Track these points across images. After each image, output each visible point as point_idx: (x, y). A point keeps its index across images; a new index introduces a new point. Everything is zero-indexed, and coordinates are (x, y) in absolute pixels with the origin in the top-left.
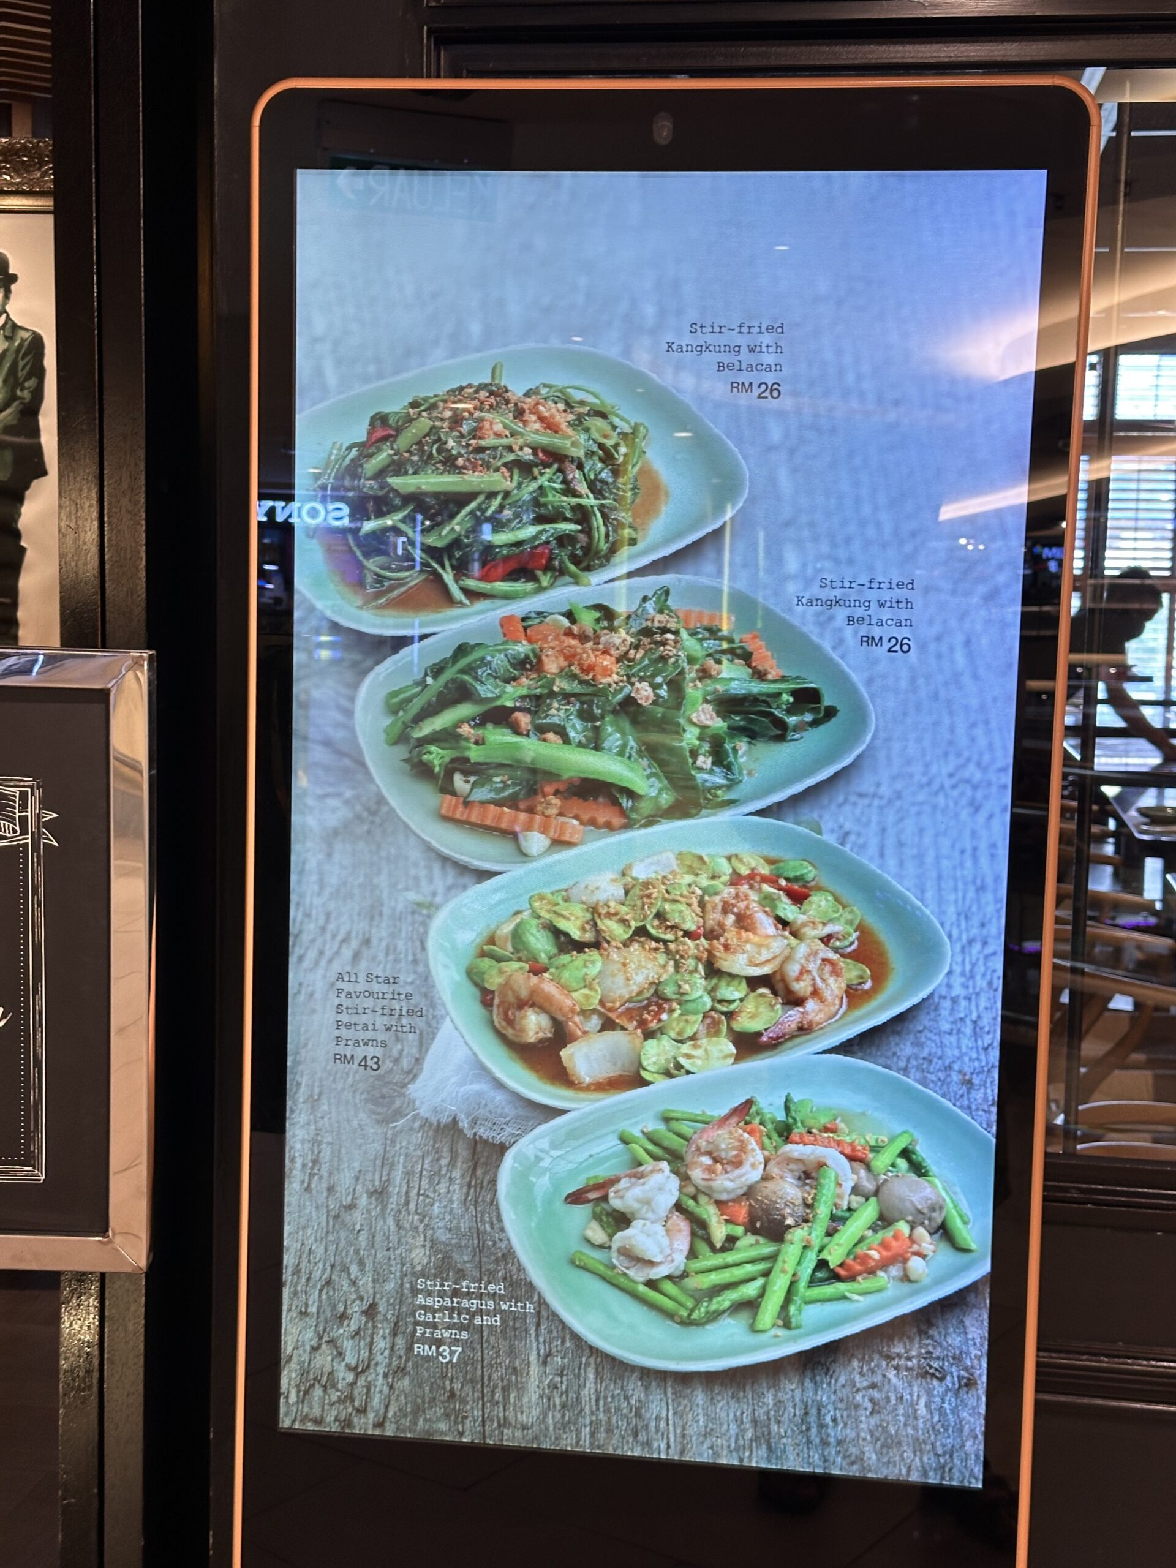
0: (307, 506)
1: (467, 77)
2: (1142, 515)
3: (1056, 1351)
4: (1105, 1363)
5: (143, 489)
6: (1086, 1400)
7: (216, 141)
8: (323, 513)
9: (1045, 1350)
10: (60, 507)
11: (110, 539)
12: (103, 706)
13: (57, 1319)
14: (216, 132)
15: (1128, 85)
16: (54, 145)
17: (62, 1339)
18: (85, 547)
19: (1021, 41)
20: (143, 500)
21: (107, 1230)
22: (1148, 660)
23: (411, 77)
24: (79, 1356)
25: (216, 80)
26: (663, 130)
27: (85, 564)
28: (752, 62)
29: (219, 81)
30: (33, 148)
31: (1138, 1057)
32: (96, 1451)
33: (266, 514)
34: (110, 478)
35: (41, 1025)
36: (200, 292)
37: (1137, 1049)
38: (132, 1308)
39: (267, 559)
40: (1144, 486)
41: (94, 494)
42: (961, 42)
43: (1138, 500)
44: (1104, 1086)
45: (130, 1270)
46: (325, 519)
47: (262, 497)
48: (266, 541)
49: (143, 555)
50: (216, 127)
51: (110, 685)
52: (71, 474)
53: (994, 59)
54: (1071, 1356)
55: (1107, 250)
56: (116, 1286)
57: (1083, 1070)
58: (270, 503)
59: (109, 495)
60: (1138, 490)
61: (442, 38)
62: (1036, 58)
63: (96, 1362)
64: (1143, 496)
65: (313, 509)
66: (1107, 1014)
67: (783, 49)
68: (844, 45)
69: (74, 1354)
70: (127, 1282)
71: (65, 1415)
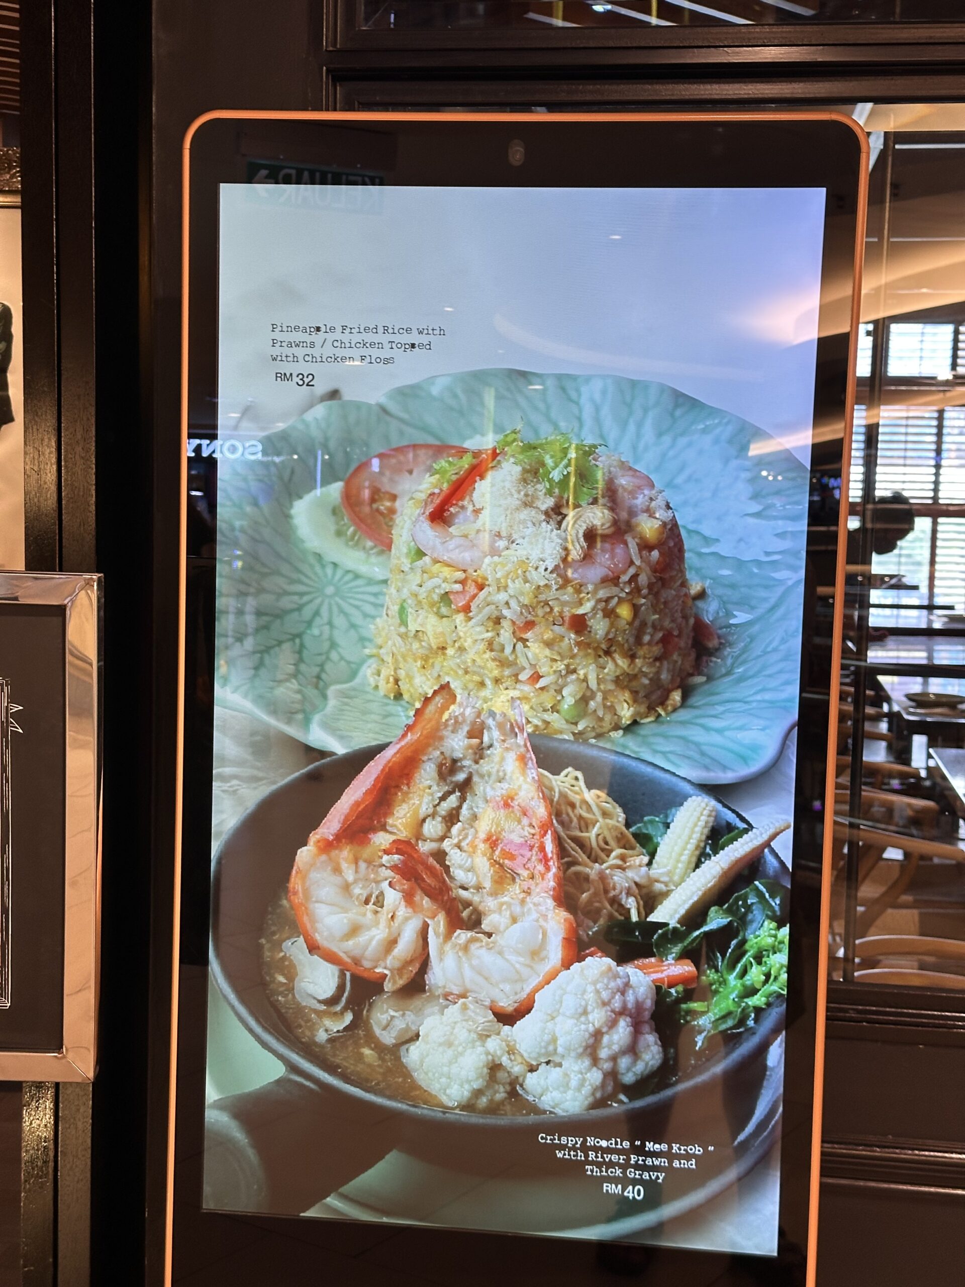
0: (227, 444)
1: (359, 110)
2: (909, 454)
3: (837, 1143)
4: (878, 1152)
5: (94, 439)
6: (862, 1183)
7: (154, 158)
8: (241, 449)
9: (828, 1142)
10: (26, 453)
11: (66, 480)
12: (61, 619)
13: (19, 1118)
14: (154, 150)
15: (892, 116)
16: (21, 154)
17: (23, 1135)
18: (46, 486)
19: (805, 81)
20: (93, 448)
21: (62, 1048)
22: (915, 572)
23: (313, 110)
24: (38, 1150)
25: (154, 108)
26: (517, 154)
27: (46, 500)
28: (589, 98)
29: (156, 109)
30: (3, 155)
31: (907, 898)
32: (51, 1226)
33: (194, 451)
34: (66, 430)
35: (8, 879)
36: (141, 278)
37: (905, 891)
38: (81, 1110)
39: (194, 486)
40: (911, 430)
41: (53, 444)
42: (757, 82)
43: (906, 442)
44: (879, 922)
45: (80, 1080)
46: (243, 454)
47: (191, 436)
48: (193, 472)
49: (94, 493)
50: (154, 146)
51: (66, 602)
52: (35, 427)
53: (784, 96)
54: (851, 1147)
55: (876, 240)
56: (69, 1092)
57: (860, 909)
58: (197, 441)
59: (66, 444)
60: (906, 434)
61: (337, 77)
62: (818, 95)
63: (51, 1154)
64: (910, 438)
65: (233, 446)
66: (882, 863)
67: (614, 87)
68: (662, 84)
69: (34, 1148)
70: (78, 1090)
71: (26, 1197)
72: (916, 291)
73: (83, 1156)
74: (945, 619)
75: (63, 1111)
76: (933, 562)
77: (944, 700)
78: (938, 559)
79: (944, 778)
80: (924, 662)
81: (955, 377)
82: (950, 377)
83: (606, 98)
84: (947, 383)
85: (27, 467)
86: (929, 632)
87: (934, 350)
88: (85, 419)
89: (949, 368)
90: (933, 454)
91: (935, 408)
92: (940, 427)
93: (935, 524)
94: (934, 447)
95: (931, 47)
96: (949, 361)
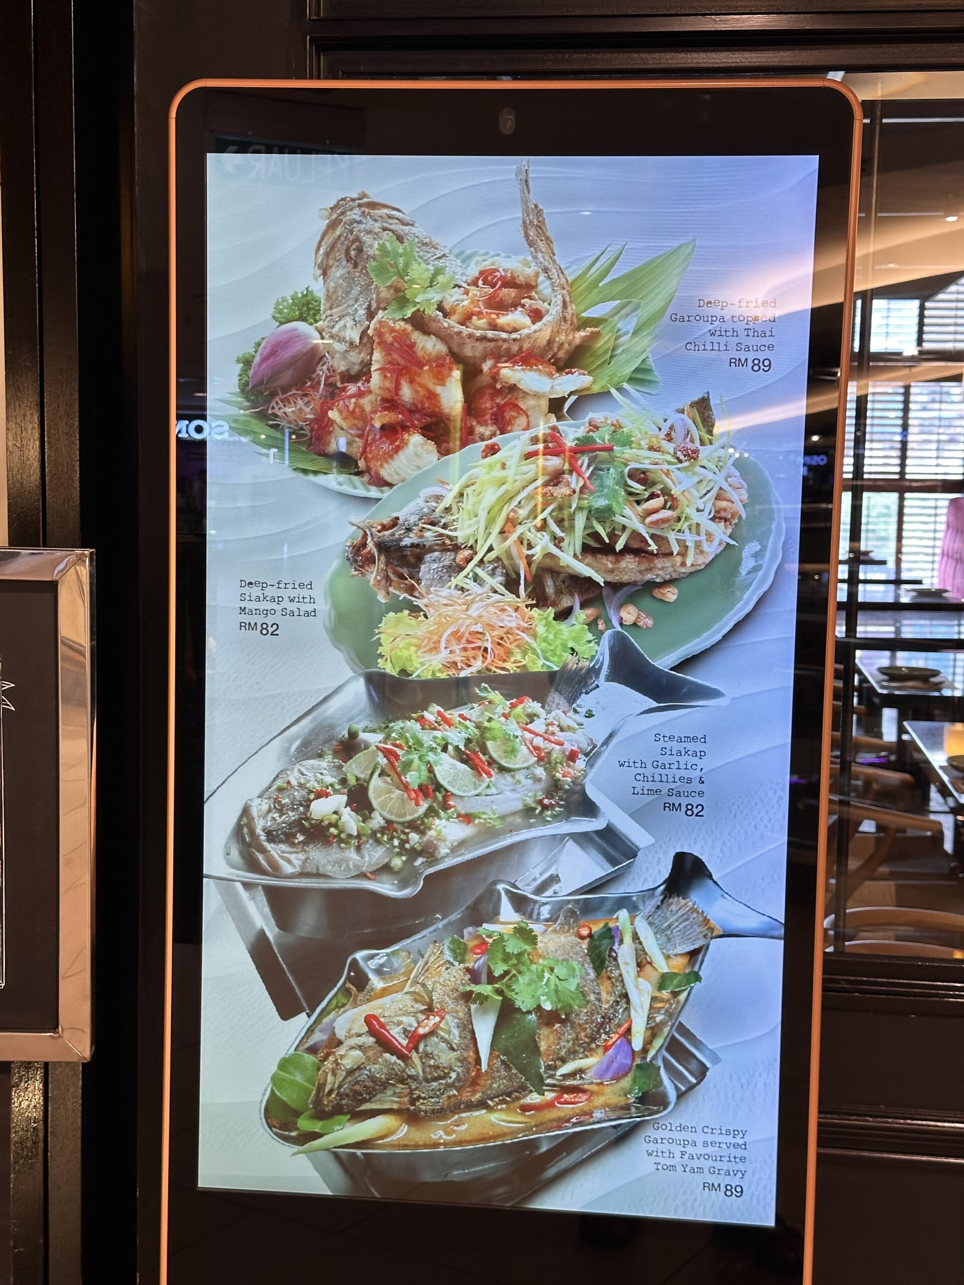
1: (343, 79)
2: (882, 429)
3: (833, 1113)
4: (870, 1122)
5: (77, 414)
6: (854, 1153)
7: (136, 129)
9: (824, 1113)
10: (8, 429)
11: (49, 456)
12: (52, 595)
13: (9, 1099)
14: (136, 121)
15: (880, 86)
17: (13, 1116)
18: (28, 463)
19: (793, 50)
20: (77, 424)
21: (57, 1027)
22: (882, 547)
23: (297, 78)
24: (27, 1131)
25: (135, 79)
26: (508, 122)
27: (29, 476)
28: (575, 67)
29: (138, 79)
31: (884, 869)
32: (42, 1207)
34: (50, 405)
36: (123, 251)
37: (882, 863)
38: (71, 1090)
40: (881, 406)
41: (36, 419)
44: (856, 895)
45: (72, 1060)
49: (78, 469)
50: (136, 117)
51: (58, 578)
52: (17, 402)
53: (771, 64)
54: (843, 1117)
55: (866, 215)
56: (57, 1072)
59: (49, 419)
61: (322, 45)
62: (806, 64)
63: (41, 1134)
66: (857, 835)
67: (600, 56)
68: (650, 52)
69: (23, 1129)
70: (67, 1070)
71: (16, 1178)
72: (883, 267)
73: (73, 1136)
74: (914, 594)
75: (53, 1091)
76: (900, 538)
77: (916, 673)
78: (905, 534)
79: (919, 750)
80: (892, 636)
81: (921, 352)
82: (916, 353)
83: (593, 66)
84: (912, 359)
85: (10, 444)
86: (896, 607)
87: (899, 326)
88: (68, 394)
89: (915, 343)
90: (899, 430)
91: (901, 384)
92: (906, 402)
93: (902, 499)
94: (900, 422)
95: (919, 15)
96: (915, 336)
